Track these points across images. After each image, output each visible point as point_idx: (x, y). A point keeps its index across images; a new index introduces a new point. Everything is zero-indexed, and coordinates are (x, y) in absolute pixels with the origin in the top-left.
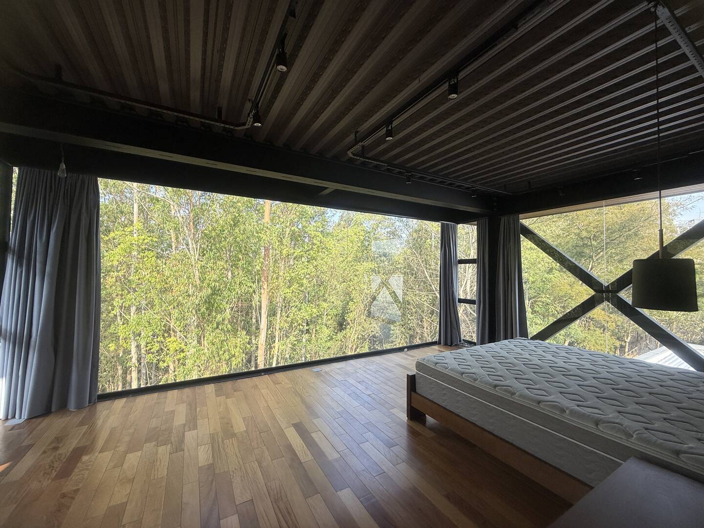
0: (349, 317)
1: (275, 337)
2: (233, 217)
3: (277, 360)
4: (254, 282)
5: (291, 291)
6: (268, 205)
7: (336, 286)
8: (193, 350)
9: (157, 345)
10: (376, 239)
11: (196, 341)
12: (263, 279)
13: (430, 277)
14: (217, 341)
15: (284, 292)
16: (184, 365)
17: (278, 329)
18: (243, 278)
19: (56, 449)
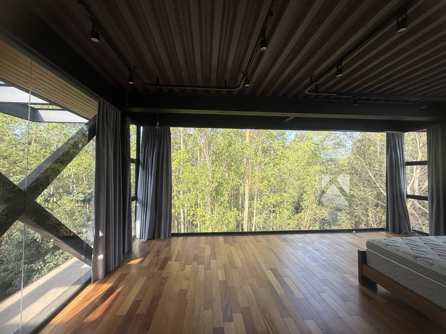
0: (303, 204)
1: (253, 213)
2: (228, 141)
3: (255, 227)
4: (240, 179)
5: (263, 185)
6: (248, 132)
7: (293, 183)
8: (209, 216)
9: (192, 212)
10: (324, 149)
11: (210, 212)
12: (246, 177)
13: (375, 176)
14: (221, 213)
15: (259, 186)
16: (205, 224)
17: (255, 208)
18: (234, 177)
19: (158, 255)
